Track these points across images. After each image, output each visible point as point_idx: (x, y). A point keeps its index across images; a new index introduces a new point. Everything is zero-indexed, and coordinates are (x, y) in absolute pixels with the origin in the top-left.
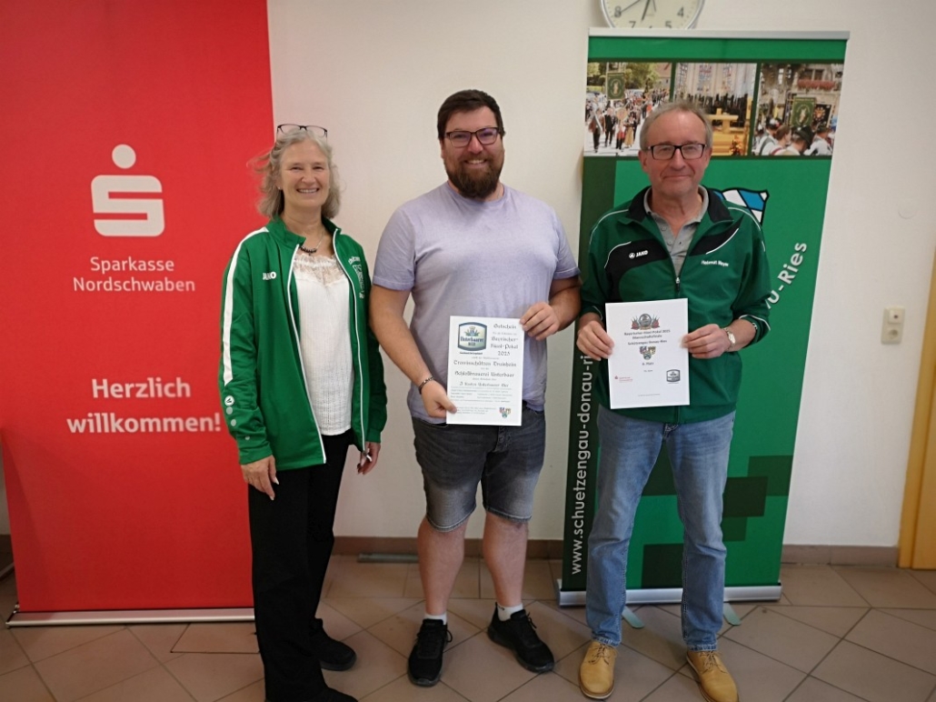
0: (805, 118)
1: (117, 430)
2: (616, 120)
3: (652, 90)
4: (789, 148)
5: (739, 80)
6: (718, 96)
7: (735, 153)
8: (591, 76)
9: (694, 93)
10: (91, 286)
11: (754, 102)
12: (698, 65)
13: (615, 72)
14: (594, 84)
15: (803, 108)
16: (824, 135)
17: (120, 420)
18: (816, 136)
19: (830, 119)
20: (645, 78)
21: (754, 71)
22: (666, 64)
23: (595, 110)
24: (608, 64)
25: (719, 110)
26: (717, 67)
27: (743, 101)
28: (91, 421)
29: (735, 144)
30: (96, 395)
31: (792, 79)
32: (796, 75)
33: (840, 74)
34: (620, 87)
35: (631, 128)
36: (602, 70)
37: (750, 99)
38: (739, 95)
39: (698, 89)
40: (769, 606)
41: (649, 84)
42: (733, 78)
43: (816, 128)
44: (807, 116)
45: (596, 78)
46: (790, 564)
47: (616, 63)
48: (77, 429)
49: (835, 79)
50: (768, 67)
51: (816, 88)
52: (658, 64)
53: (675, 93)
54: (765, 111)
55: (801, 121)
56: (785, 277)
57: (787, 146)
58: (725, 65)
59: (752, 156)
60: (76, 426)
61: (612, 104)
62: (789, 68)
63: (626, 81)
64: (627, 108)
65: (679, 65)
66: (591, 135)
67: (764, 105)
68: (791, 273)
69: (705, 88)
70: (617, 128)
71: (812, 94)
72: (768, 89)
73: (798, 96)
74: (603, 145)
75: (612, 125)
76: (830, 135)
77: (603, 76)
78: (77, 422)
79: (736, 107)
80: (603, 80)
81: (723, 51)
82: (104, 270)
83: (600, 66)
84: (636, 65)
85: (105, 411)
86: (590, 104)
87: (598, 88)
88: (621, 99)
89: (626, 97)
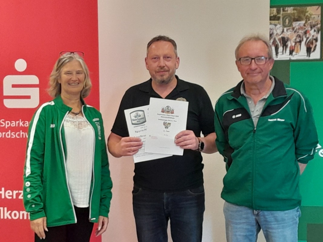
2: (288, 39)
3: (310, 22)
8: (272, 15)
13: (286, 12)
14: (274, 20)
20: (305, 15)
22: (317, 7)
23: (275, 34)
24: (282, 9)
34: (289, 21)
35: (298, 44)
36: (278, 12)
41: (308, 18)
45: (275, 16)
47: (287, 8)
61: (285, 31)
63: (293, 17)
64: (295, 32)
66: (274, 48)
70: (289, 44)
74: (281, 53)
75: (286, 42)
77: (279, 15)
80: (279, 17)
83: (277, 10)
84: (299, 8)
86: (272, 31)
87: (276, 22)
88: (291, 28)
89: (294, 26)
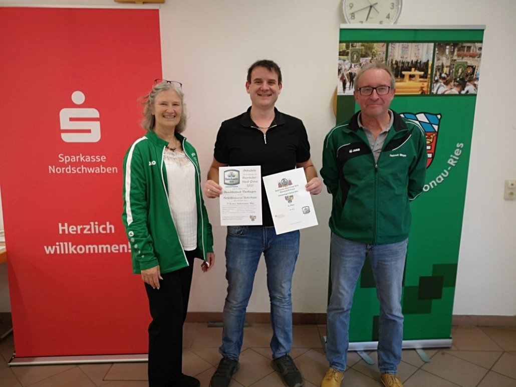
0: (461, 73)
1: (72, 252)
2: (355, 75)
3: (376, 58)
4: (452, 90)
5: (424, 52)
6: (412, 61)
7: (422, 93)
8: (341, 50)
9: (399, 59)
10: (59, 170)
11: (433, 64)
12: (401, 44)
13: (355, 48)
14: (343, 55)
15: (460, 68)
16: (472, 82)
17: (74, 247)
18: (468, 83)
19: (475, 73)
20: (371, 51)
21: (433, 47)
22: (383, 44)
23: (343, 70)
24: (351, 44)
25: (413, 69)
26: (412, 45)
27: (427, 64)
28: (58, 247)
29: (422, 88)
30: (61, 232)
31: (454, 52)
32: (456, 50)
33: (480, 49)
34: (357, 57)
36: (347, 47)
37: (430, 63)
38: (424, 60)
39: (401, 57)
40: (446, 351)
41: (374, 55)
42: (420, 51)
43: (468, 78)
44: (462, 72)
45: (344, 52)
46: (456, 326)
47: (355, 44)
48: (50, 252)
49: (478, 51)
50: (440, 45)
51: (467, 56)
52: (379, 44)
53: (388, 59)
54: (439, 69)
55: (459, 75)
56: (452, 162)
57: (451, 89)
58: (416, 44)
59: (432, 95)
60: (49, 250)
61: (353, 66)
62: (452, 46)
63: (360, 53)
65: (390, 44)
66: (341, 84)
67: (438, 66)
68: (455, 160)
69: (405, 57)
71: (465, 60)
72: (440, 57)
73: (457, 61)
74: (348, 89)
75: (353, 78)
76: (476, 83)
77: (348, 51)
78: (50, 247)
79: (422, 67)
80: (348, 53)
81: (415, 36)
82: (66, 161)
83: (346, 45)
84: (366, 44)
85: (65, 242)
86: (340, 66)
87: (345, 57)
88: (358, 63)
89: (361, 62)
